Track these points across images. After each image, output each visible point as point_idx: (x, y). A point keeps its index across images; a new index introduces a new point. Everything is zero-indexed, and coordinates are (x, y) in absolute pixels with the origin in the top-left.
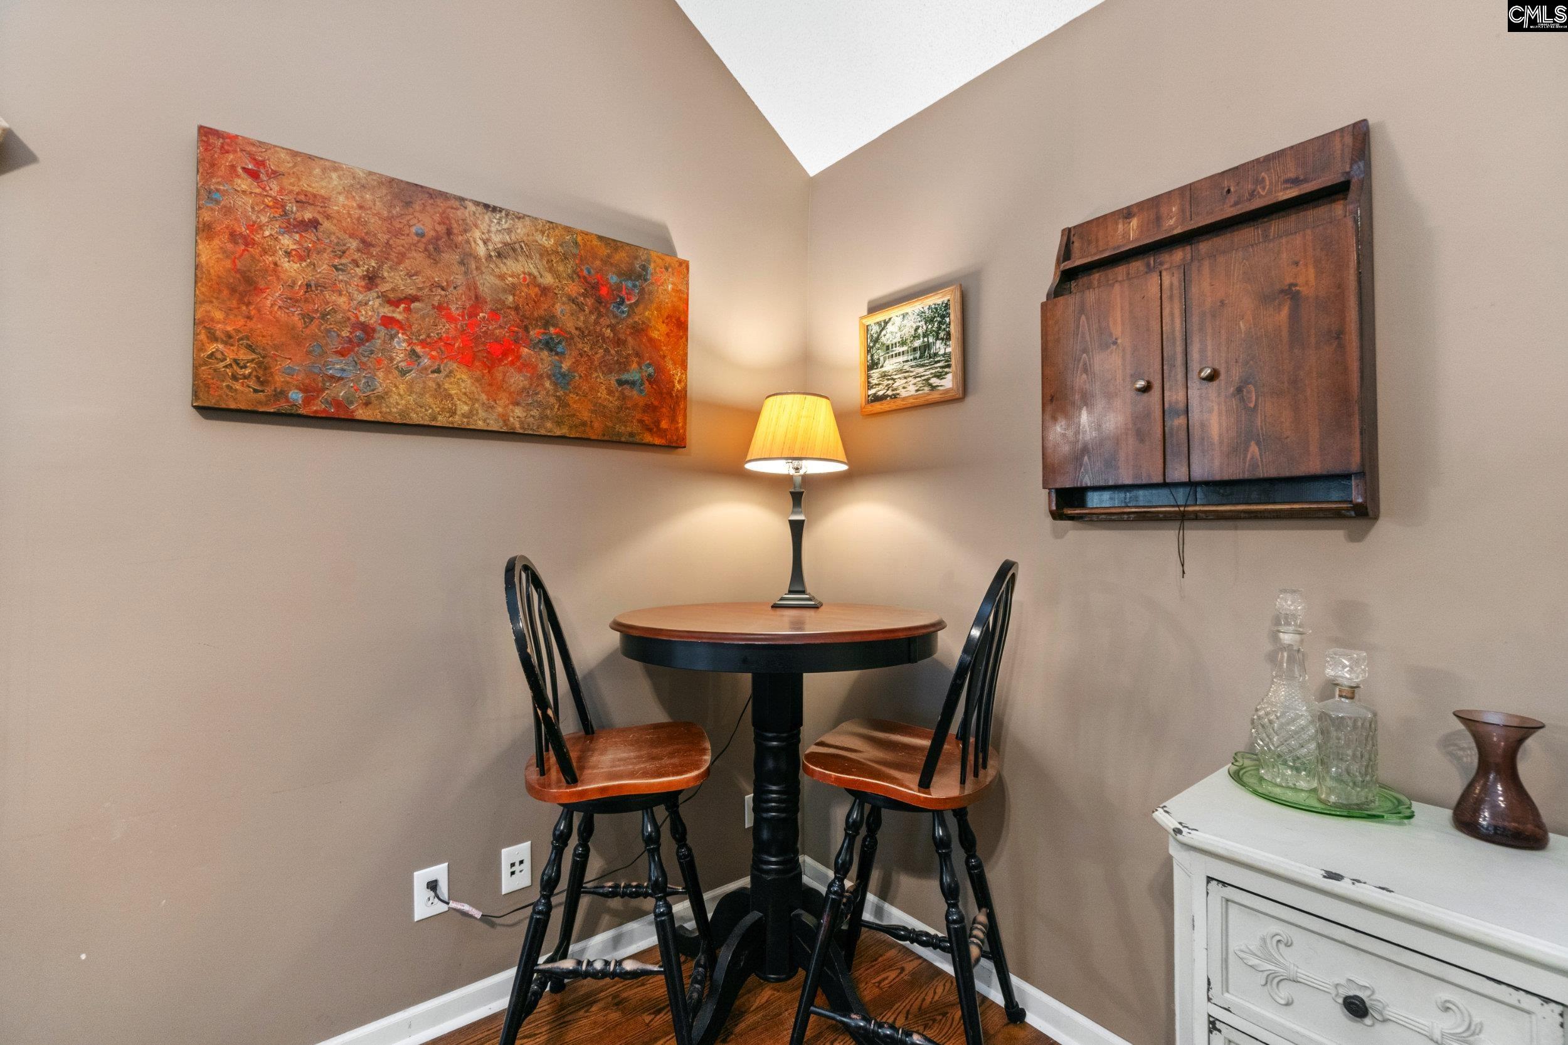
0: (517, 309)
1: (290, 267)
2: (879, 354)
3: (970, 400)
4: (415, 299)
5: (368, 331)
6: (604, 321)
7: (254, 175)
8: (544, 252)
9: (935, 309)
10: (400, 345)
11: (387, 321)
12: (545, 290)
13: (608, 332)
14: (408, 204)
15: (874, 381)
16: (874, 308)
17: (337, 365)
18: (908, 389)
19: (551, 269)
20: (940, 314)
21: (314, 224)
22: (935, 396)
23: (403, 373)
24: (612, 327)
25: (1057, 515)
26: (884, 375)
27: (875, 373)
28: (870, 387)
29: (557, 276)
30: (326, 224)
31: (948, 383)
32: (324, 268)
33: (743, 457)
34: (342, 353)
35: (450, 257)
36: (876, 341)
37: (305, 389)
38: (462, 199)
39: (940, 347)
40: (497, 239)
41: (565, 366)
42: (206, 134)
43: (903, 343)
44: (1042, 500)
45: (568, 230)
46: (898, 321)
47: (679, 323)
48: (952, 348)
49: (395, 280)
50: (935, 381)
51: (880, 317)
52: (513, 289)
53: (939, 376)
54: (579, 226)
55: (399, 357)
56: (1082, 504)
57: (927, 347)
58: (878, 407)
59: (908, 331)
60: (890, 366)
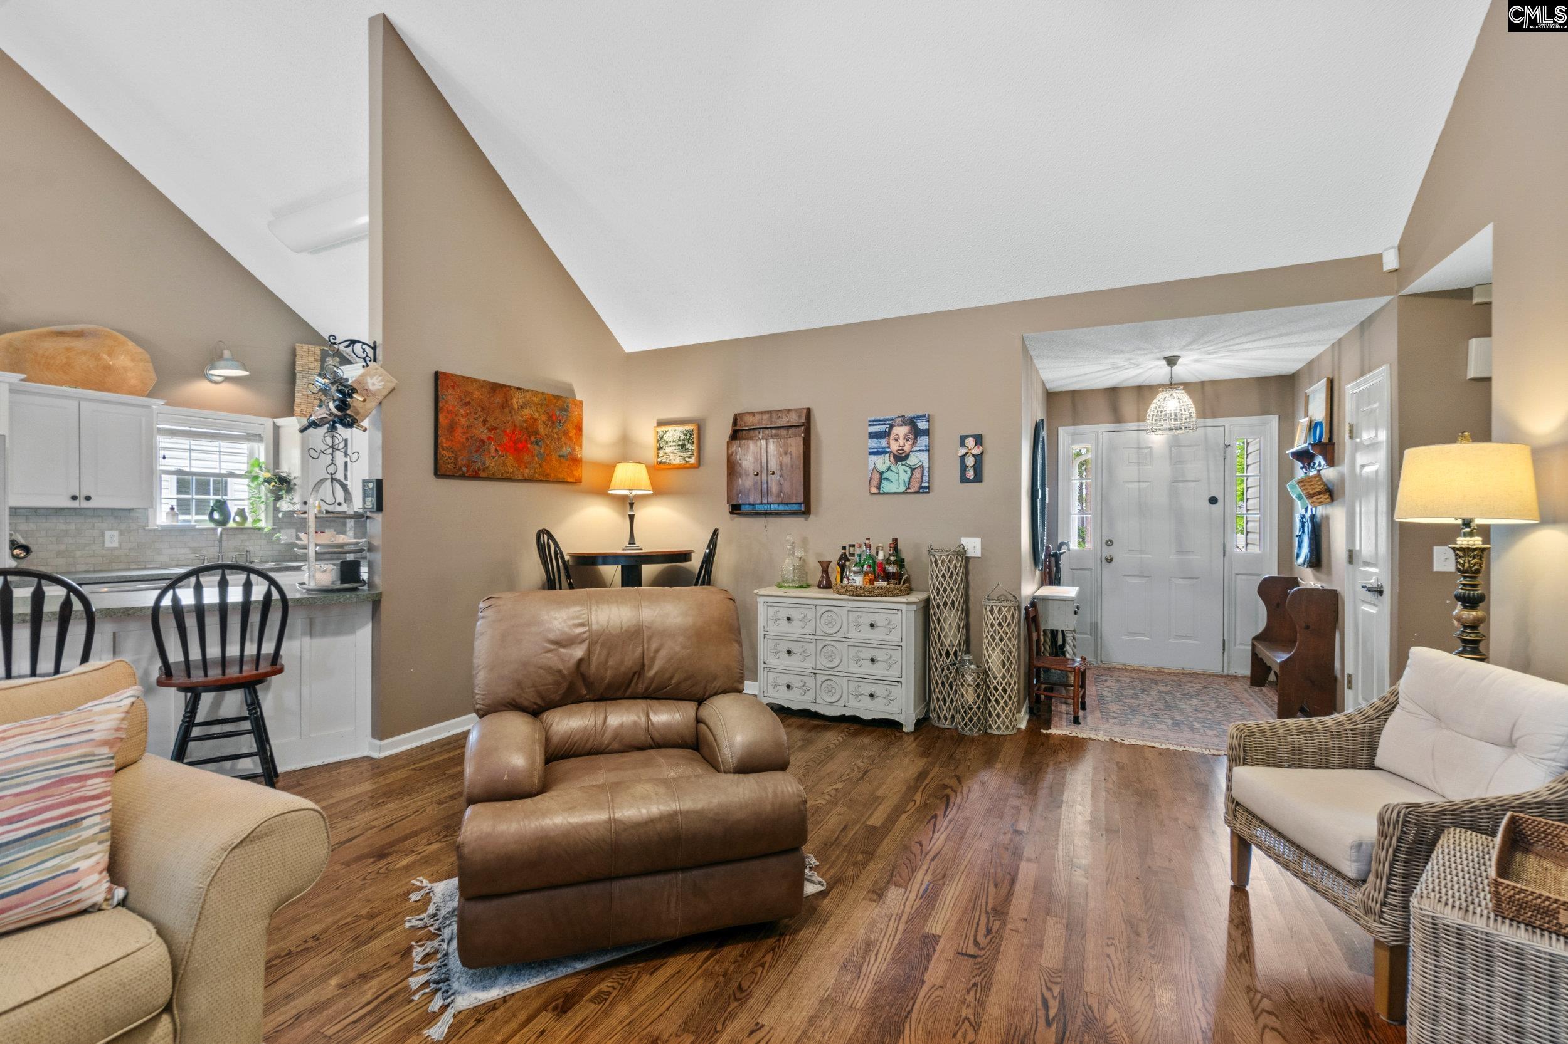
0: (527, 429)
1: (463, 420)
2: (663, 444)
3: (702, 468)
4: (496, 428)
5: (483, 442)
6: (555, 431)
7: (453, 387)
8: (536, 404)
9: (688, 431)
10: (493, 448)
11: (489, 438)
12: (536, 420)
13: (556, 435)
14: (495, 391)
15: (661, 455)
16: (661, 423)
17: (476, 457)
18: (676, 460)
19: (538, 412)
20: (689, 434)
21: (469, 403)
22: (688, 465)
23: (494, 457)
24: (557, 433)
25: (732, 513)
26: (665, 453)
27: (661, 452)
28: (659, 457)
29: (539, 414)
30: (472, 403)
31: (693, 461)
32: (472, 420)
33: (608, 489)
34: (477, 452)
35: (507, 410)
36: (662, 438)
37: (467, 466)
38: (510, 387)
39: (689, 446)
40: (520, 401)
41: (542, 451)
42: (437, 374)
43: (674, 442)
44: (726, 508)
45: (543, 394)
46: (672, 432)
47: (579, 429)
48: (694, 447)
49: (491, 422)
50: (687, 459)
51: (664, 428)
52: (525, 421)
53: (689, 457)
54: (545, 391)
55: (492, 451)
56: (740, 509)
57: (683, 445)
58: (662, 466)
59: (676, 437)
60: (668, 450)
